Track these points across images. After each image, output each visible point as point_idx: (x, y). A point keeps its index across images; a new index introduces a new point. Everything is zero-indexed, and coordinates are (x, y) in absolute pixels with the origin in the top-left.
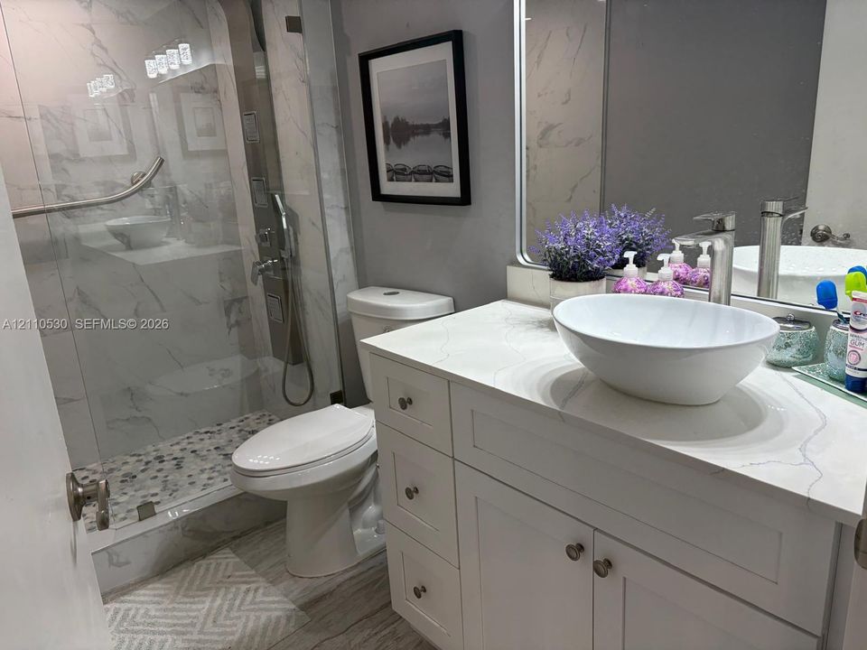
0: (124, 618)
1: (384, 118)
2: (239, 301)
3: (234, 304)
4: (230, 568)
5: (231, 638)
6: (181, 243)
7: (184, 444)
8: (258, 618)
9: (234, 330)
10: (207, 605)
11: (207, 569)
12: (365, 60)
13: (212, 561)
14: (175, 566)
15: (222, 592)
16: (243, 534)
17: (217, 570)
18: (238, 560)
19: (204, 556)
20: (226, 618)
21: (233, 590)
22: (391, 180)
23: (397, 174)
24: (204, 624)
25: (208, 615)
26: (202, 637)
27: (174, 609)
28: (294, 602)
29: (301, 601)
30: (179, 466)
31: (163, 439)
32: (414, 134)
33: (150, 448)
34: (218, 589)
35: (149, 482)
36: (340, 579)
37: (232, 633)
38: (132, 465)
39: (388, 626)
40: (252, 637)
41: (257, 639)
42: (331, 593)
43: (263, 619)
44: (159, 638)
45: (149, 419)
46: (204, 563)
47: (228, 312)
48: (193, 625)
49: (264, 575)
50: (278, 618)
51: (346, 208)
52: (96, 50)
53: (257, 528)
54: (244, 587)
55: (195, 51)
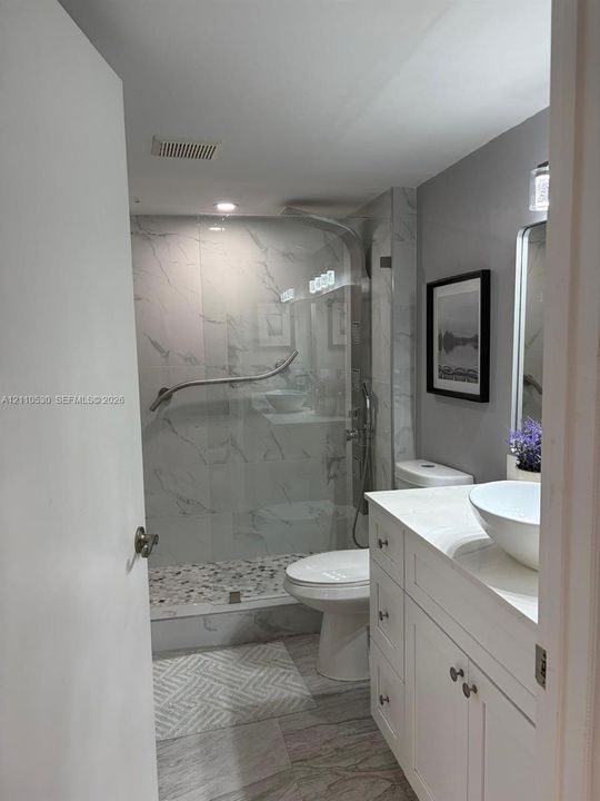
0: (202, 665)
1: (440, 330)
2: (339, 459)
3: (334, 461)
4: (279, 655)
5: (259, 700)
6: (313, 412)
7: (281, 562)
8: (283, 694)
9: (332, 481)
10: (254, 674)
11: (264, 652)
12: (431, 288)
13: (269, 646)
14: (246, 643)
15: (267, 669)
16: (297, 635)
17: (269, 654)
18: (285, 651)
19: (265, 642)
20: (263, 687)
21: (274, 670)
22: (440, 377)
23: (446, 374)
24: (248, 685)
25: (252, 680)
26: (242, 693)
27: (233, 670)
28: (311, 691)
29: (316, 693)
30: (272, 576)
31: (270, 555)
32: (457, 344)
33: (259, 559)
34: (265, 666)
35: (249, 582)
36: (350, 687)
37: (262, 698)
38: (243, 568)
39: (371, 731)
40: (273, 704)
41: (276, 707)
42: (339, 694)
43: (285, 696)
44: (217, 684)
45: (261, 537)
46: (263, 646)
47: (329, 467)
48: (240, 683)
49: (298, 667)
50: (296, 698)
51: (412, 397)
52: (267, 278)
53: (308, 634)
54: (282, 670)
55: (337, 276)
